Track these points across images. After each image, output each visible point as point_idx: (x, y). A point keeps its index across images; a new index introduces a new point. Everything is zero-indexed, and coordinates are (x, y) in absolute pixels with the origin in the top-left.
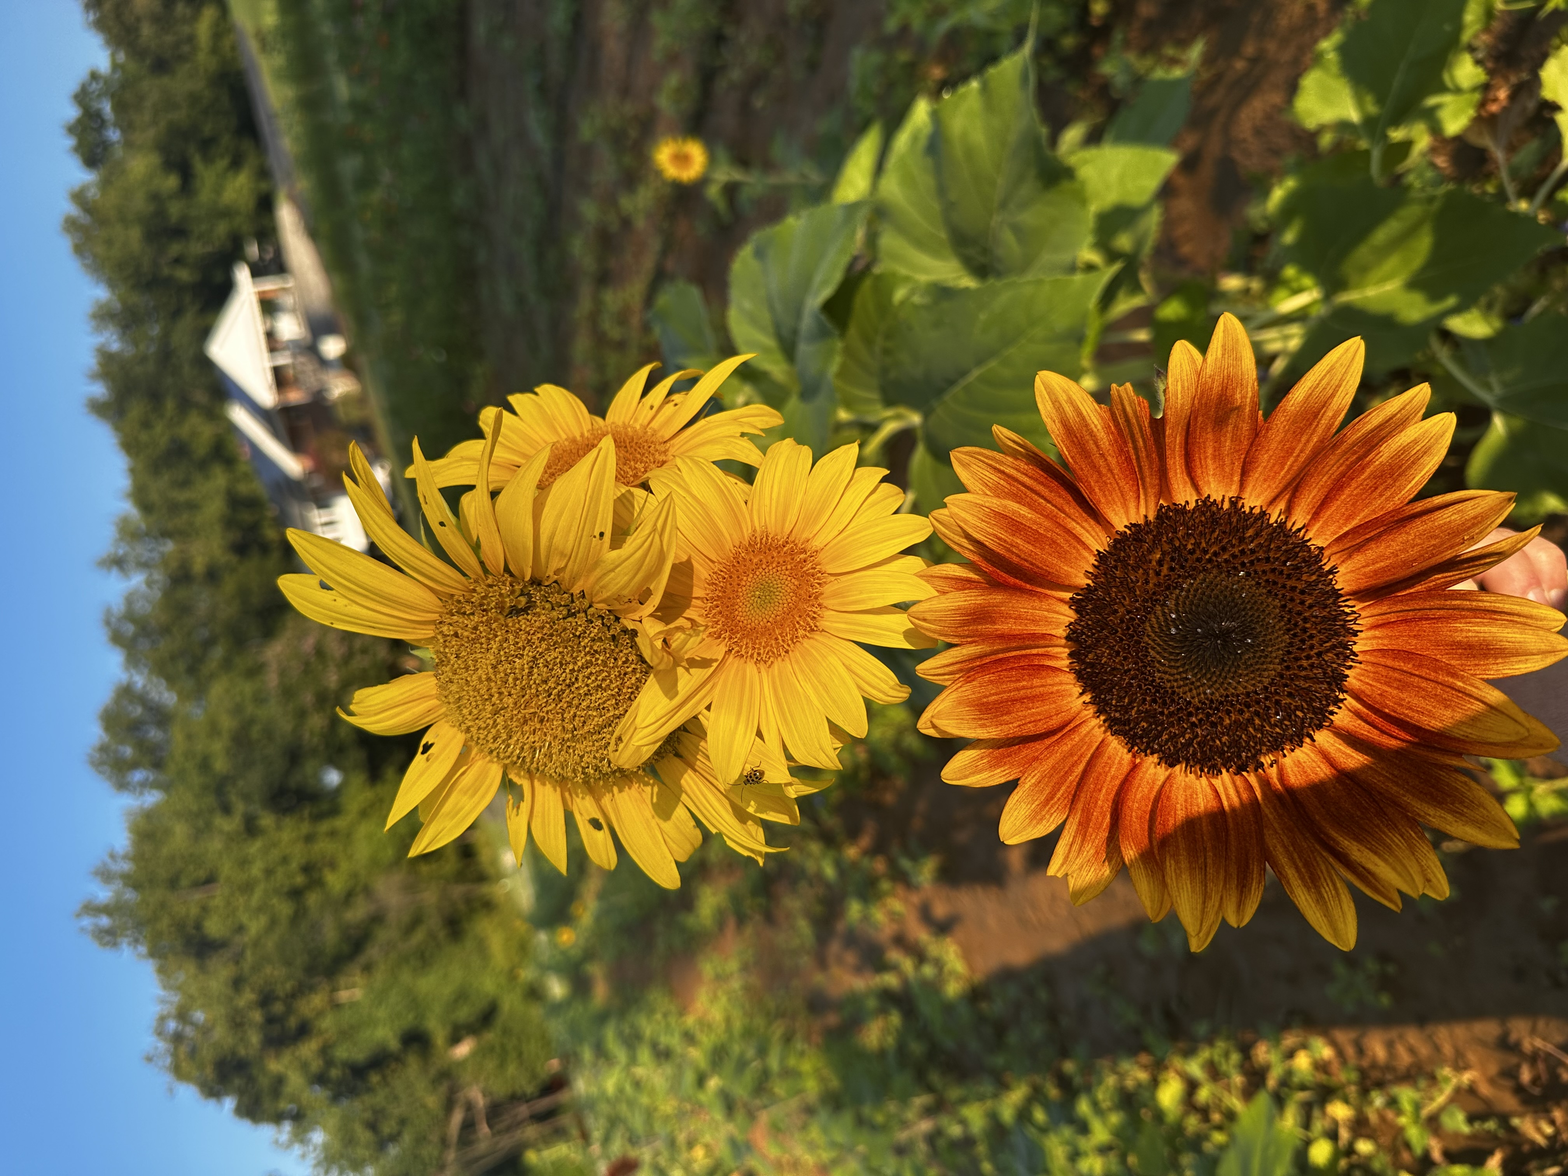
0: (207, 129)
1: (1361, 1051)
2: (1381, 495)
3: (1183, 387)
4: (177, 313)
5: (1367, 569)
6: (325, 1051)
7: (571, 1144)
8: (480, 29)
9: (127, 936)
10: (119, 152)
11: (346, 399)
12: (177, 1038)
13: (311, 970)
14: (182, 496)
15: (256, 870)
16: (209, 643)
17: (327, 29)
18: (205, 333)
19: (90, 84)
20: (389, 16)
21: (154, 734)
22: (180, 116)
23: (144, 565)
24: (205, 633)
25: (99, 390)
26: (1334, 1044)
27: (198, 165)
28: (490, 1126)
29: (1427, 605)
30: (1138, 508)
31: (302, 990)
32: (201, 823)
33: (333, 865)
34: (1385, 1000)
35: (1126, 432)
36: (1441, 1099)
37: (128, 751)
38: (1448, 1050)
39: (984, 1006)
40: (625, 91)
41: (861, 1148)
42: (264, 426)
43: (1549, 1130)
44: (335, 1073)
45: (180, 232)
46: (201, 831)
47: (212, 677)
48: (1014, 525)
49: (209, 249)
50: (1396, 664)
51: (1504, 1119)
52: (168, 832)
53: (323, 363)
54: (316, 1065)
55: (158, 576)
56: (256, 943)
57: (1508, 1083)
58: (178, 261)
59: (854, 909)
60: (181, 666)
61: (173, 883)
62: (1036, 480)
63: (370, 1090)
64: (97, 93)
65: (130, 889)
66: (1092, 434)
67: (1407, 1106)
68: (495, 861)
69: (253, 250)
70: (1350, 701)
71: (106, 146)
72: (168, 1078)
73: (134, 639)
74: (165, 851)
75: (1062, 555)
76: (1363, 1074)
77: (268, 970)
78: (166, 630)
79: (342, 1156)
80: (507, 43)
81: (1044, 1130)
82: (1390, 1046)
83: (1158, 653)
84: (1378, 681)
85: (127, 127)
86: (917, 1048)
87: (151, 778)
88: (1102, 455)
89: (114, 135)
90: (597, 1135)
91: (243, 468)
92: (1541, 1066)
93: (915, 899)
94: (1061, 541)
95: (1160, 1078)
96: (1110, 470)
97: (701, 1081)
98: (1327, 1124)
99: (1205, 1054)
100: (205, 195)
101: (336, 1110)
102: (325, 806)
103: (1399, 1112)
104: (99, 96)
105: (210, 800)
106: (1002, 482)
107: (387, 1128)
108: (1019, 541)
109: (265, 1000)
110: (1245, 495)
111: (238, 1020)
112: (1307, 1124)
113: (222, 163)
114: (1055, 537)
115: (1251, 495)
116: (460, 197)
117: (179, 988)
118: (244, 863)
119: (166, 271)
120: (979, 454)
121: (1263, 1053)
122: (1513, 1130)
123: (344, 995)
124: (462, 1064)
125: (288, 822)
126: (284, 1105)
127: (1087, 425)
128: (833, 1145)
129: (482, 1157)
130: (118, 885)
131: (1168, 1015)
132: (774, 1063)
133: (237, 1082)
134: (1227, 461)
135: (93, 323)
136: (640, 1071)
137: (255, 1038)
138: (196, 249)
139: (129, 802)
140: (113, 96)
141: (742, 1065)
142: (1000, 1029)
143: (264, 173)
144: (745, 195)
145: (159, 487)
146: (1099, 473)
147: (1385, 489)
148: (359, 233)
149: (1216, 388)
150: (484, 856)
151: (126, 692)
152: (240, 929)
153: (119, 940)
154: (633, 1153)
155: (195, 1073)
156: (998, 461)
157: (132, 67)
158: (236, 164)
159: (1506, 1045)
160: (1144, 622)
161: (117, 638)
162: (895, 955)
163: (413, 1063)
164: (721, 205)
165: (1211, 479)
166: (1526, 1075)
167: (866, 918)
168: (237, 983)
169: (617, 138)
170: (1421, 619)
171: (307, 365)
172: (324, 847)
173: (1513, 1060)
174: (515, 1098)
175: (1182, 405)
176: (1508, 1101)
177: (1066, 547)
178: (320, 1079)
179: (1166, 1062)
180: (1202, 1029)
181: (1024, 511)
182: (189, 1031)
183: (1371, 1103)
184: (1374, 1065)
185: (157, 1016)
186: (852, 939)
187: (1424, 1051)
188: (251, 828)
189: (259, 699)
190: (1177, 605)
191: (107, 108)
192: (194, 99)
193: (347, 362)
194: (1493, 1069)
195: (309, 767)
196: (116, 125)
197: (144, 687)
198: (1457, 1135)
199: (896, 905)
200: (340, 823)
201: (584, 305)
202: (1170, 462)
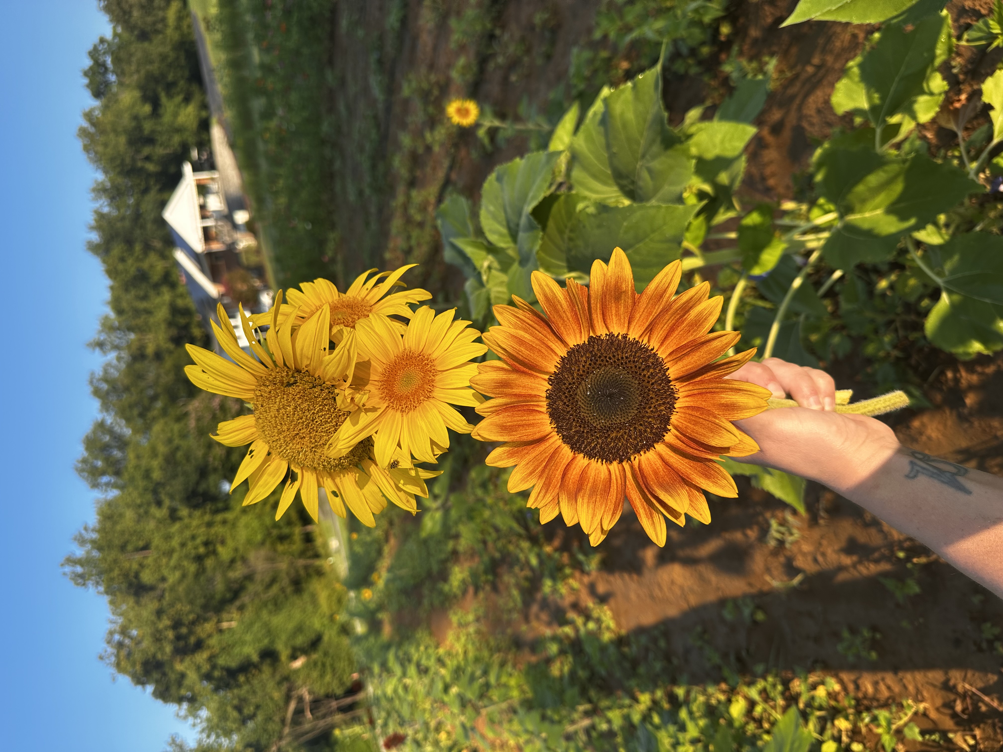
0: (170, 77)
1: (857, 687)
2: (692, 335)
3: (597, 281)
4: (145, 191)
5: (684, 369)
6: (211, 658)
7: (362, 726)
8: (344, 23)
9: (92, 580)
10: (115, 89)
11: (248, 250)
12: (120, 645)
13: (205, 607)
14: (142, 305)
15: (175, 542)
16: (154, 398)
17: (248, 18)
18: (163, 204)
19: (99, 45)
20: (288, 12)
21: (117, 454)
22: (154, 68)
23: (116, 347)
24: (151, 392)
25: (95, 237)
26: (841, 682)
27: (164, 99)
28: (312, 714)
29: (710, 386)
30: (581, 337)
31: (199, 620)
32: (142, 511)
33: (223, 542)
34: (874, 655)
35: (574, 301)
36: (905, 719)
37: (100, 463)
38: (911, 688)
39: (626, 650)
40: (431, 67)
41: (544, 735)
42: (196, 265)
43: (972, 742)
44: (217, 674)
45: (150, 141)
46: (142, 517)
47: (154, 419)
48: (521, 341)
49: (168, 151)
50: (693, 413)
51: (944, 734)
52: (121, 515)
53: (235, 226)
54: (206, 668)
55: (125, 354)
56: (172, 589)
57: (948, 711)
58: (148, 158)
59: (547, 585)
60: (136, 412)
61: (123, 548)
62: (534, 322)
63: (239, 686)
64: (102, 51)
65: (96, 550)
66: (559, 301)
67: (883, 723)
68: (325, 545)
69: (195, 154)
70: (673, 430)
71: (107, 84)
72: (113, 670)
73: (107, 393)
74: (118, 528)
75: (544, 357)
76: (858, 700)
77: (179, 606)
78: (127, 389)
79: (218, 726)
80: (360, 33)
81: (657, 728)
82: (875, 684)
83: (583, 403)
84: (686, 421)
85: (121, 73)
86: (582, 674)
87: (113, 481)
88: (564, 312)
89: (112, 78)
90: (380, 722)
91: (181, 290)
92: (969, 701)
93: (586, 579)
94: (543, 351)
95: (733, 699)
96: (568, 319)
97: (446, 689)
98: (836, 733)
99: (761, 684)
100: (167, 118)
101: (216, 697)
102: (220, 505)
103: (879, 726)
104: (104, 53)
105: (149, 497)
106: (518, 322)
107: (248, 710)
108: (523, 349)
109: (176, 625)
110: (630, 333)
111: (158, 636)
112: (822, 731)
113: (179, 99)
114: (540, 348)
115: (632, 333)
116: (325, 128)
117: (121, 615)
118: (168, 537)
119: (140, 164)
120: (507, 308)
121: (798, 686)
122: (950, 741)
123: (225, 625)
124: (297, 671)
125: (197, 513)
126: (183, 692)
127: (556, 297)
128: (527, 731)
129: (307, 733)
130: (89, 546)
131: (739, 659)
132: (492, 679)
133: (156, 675)
134: (622, 317)
135: (93, 195)
136: (408, 681)
137: (168, 649)
138: (160, 151)
139: (98, 495)
140: (112, 54)
141: (472, 679)
142: (635, 663)
143: (204, 106)
144: (501, 136)
145: (128, 298)
146: (563, 320)
147: (694, 332)
148: (261, 146)
149: (613, 282)
150: (319, 541)
151: (101, 426)
152: (163, 579)
153: (87, 582)
154: (401, 731)
155: (129, 668)
156: (516, 312)
157: (126, 36)
158: (187, 100)
159: (947, 687)
160: (576, 389)
161: (97, 392)
162: (572, 615)
163: (266, 669)
164: (486, 141)
165: (615, 325)
166: (959, 707)
167: (555, 591)
168: (159, 613)
169: (425, 95)
170: (707, 393)
171: (225, 228)
172: (218, 529)
173: (952, 697)
174: (329, 696)
175: (598, 289)
176: (948, 723)
177: (546, 353)
178: (208, 677)
179: (738, 689)
180: (759, 668)
181: (527, 336)
182: (127, 641)
183: (862, 720)
184: (865, 697)
185: (107, 632)
186: (545, 604)
187: (897, 689)
188: (173, 516)
189: (184, 436)
190: (591, 381)
191: (109, 61)
192: (163, 57)
193: (250, 227)
194: (939, 702)
195: (212, 479)
196: (114, 72)
197: (112, 423)
198: (914, 741)
199: (574, 584)
200: (229, 516)
201: (400, 199)
202: (594, 316)
